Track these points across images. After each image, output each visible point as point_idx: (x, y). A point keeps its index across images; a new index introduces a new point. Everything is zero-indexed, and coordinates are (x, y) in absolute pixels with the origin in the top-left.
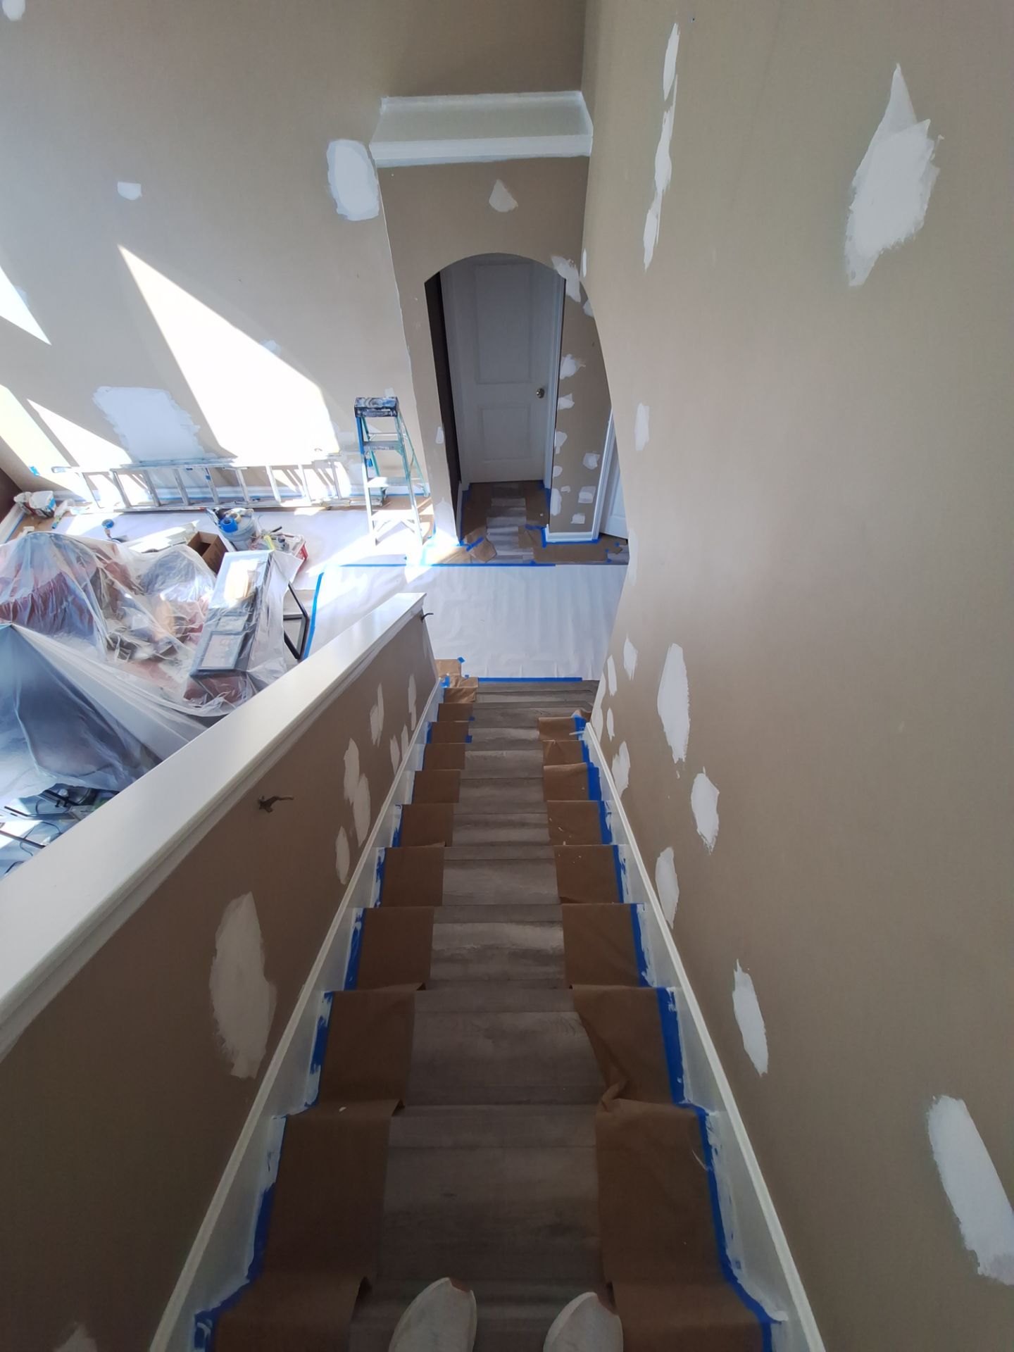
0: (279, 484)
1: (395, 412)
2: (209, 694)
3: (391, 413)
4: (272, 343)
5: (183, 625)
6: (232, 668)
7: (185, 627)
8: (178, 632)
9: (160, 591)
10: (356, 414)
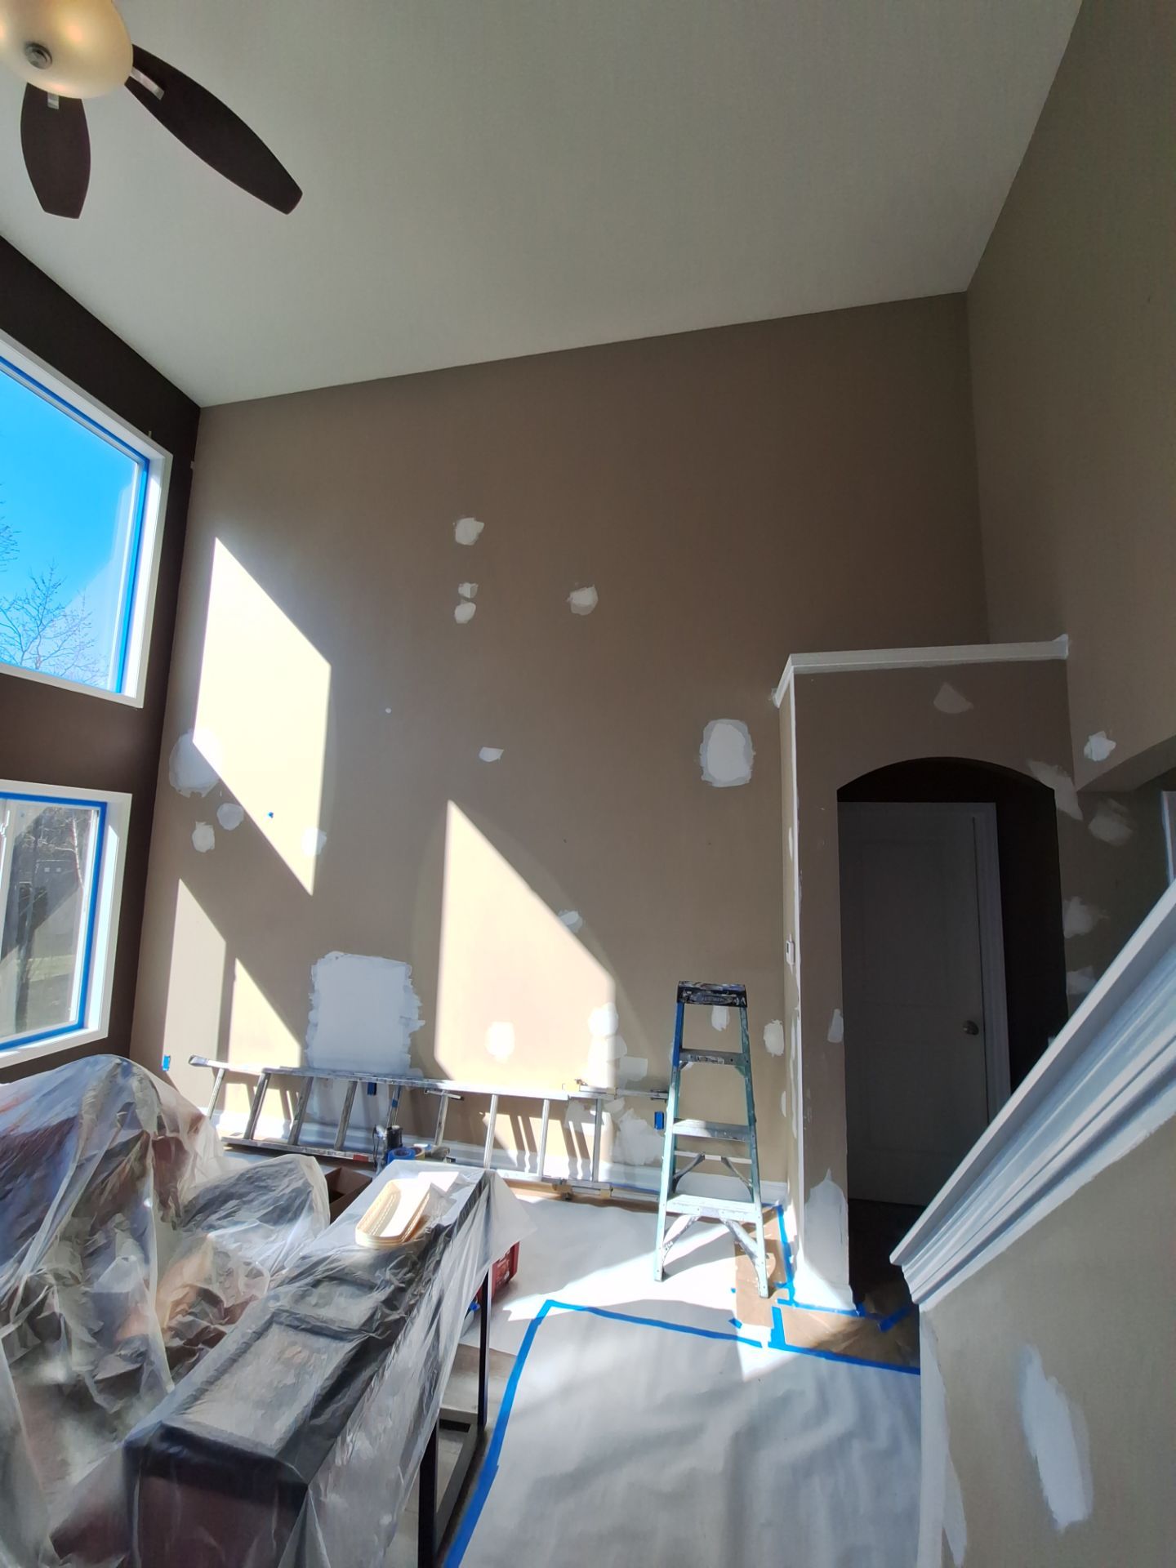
0: (497, 1144)
1: (743, 999)
2: (132, 1556)
3: (737, 1001)
4: (574, 916)
5: (204, 1315)
6: (273, 1455)
7: (205, 1323)
8: (177, 1332)
9: (212, 1227)
10: (680, 996)
